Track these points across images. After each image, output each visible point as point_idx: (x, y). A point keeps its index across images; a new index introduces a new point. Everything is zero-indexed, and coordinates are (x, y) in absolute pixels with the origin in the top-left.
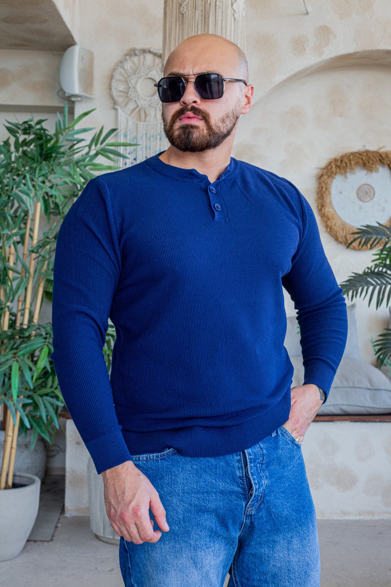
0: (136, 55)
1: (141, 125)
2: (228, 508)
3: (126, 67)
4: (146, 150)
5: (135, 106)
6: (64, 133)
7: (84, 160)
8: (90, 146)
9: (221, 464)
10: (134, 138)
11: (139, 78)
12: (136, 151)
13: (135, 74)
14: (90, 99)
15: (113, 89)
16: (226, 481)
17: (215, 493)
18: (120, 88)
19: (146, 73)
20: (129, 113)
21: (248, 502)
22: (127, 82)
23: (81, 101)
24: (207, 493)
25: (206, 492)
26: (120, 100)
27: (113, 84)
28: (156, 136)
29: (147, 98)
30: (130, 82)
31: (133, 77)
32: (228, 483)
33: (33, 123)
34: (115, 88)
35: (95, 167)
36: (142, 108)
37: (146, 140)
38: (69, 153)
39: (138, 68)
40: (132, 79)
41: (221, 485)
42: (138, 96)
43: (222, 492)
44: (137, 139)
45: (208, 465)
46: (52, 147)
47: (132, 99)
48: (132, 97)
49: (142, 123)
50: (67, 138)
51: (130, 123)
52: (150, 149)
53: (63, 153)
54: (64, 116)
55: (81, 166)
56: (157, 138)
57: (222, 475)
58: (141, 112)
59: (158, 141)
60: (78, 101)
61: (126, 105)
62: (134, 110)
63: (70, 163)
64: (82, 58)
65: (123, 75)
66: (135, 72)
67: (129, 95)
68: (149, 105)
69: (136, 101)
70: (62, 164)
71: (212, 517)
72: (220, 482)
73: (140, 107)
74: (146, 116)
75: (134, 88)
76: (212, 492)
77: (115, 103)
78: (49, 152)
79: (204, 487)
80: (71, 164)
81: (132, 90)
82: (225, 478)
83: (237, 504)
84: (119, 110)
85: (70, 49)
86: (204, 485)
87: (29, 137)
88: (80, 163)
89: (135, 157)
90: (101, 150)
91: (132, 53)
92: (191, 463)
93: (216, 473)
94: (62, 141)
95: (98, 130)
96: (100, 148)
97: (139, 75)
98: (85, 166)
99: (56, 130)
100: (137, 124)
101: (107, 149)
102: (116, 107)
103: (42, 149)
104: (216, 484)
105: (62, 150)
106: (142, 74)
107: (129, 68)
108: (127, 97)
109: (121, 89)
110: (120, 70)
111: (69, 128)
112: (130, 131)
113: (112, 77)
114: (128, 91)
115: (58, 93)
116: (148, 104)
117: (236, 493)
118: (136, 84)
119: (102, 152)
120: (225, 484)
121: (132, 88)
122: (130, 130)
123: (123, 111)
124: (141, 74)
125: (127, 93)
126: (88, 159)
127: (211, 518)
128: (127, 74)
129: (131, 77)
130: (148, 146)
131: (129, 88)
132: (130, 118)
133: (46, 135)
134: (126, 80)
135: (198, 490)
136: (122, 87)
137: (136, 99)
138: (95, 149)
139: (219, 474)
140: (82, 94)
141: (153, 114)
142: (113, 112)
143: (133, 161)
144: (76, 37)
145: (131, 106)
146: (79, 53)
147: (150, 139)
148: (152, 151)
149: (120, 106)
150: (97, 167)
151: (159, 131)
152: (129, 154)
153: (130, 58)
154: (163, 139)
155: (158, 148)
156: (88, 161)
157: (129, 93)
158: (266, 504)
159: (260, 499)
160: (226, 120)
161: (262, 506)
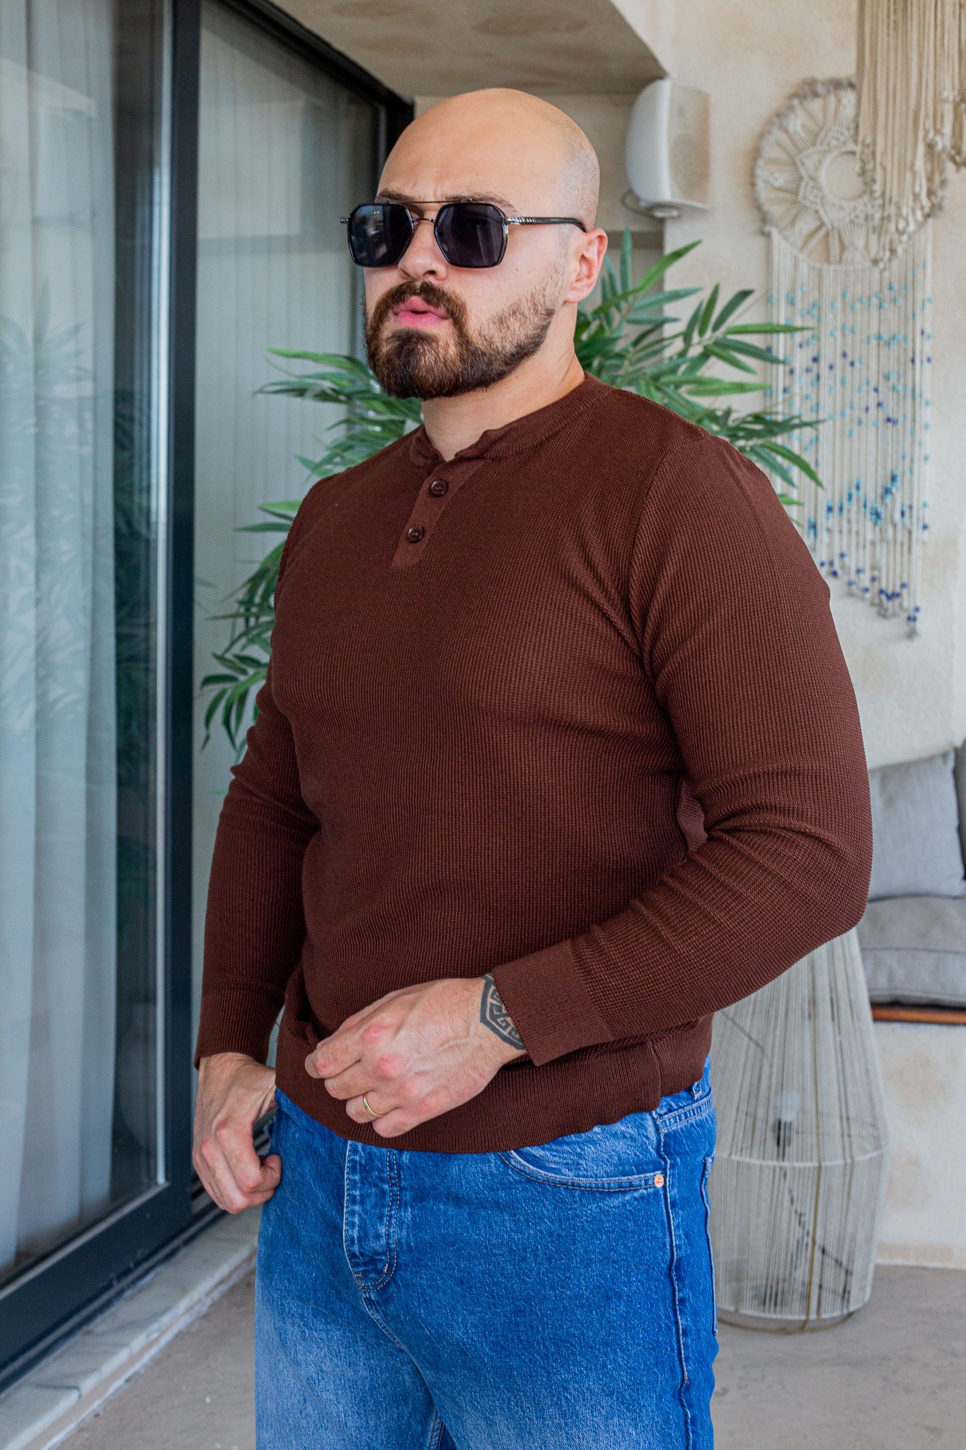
0: (816, 95)
1: (830, 271)
3: (791, 128)
4: (844, 335)
5: (815, 224)
6: (623, 305)
7: (674, 370)
8: (687, 337)
10: (814, 306)
11: (825, 152)
12: (819, 340)
13: (814, 144)
14: (703, 212)
15: (760, 185)
18: (776, 179)
19: (842, 139)
20: (800, 243)
22: (794, 164)
23: (679, 217)
26: (776, 210)
27: (759, 172)
28: (869, 299)
29: (845, 204)
30: (803, 165)
31: (808, 152)
34: (766, 182)
35: (702, 388)
36: (833, 229)
37: (844, 310)
38: (634, 354)
39: (821, 129)
40: (806, 157)
42: (823, 198)
44: (820, 308)
47: (808, 208)
48: (808, 204)
49: (832, 267)
50: (632, 316)
51: (804, 268)
52: (853, 332)
53: (620, 356)
54: (623, 262)
55: (668, 384)
56: (872, 303)
58: (831, 239)
59: (874, 312)
60: (673, 218)
61: (793, 223)
62: (812, 234)
63: (637, 379)
64: (679, 111)
65: (783, 148)
66: (816, 139)
67: (800, 198)
68: (852, 222)
69: (817, 212)
73: (828, 226)
74: (843, 248)
75: (813, 179)
77: (764, 218)
80: (642, 383)
81: (807, 185)
84: (776, 236)
85: (650, 89)
88: (664, 379)
89: (815, 354)
90: (716, 343)
91: (807, 90)
94: (620, 324)
95: (705, 295)
96: (714, 339)
97: (825, 147)
98: (677, 386)
99: (604, 297)
100: (820, 271)
101: (732, 341)
102: (767, 228)
105: (618, 347)
106: (834, 142)
107: (799, 129)
108: (795, 202)
109: (777, 184)
110: (778, 134)
111: (636, 291)
112: (802, 290)
113: (756, 154)
114: (798, 188)
115: (623, 201)
116: (847, 220)
118: (817, 168)
119: (717, 350)
121: (806, 179)
122: (802, 285)
123: (786, 238)
124: (829, 144)
125: (796, 193)
126: (683, 368)
128: (795, 145)
129: (806, 153)
130: (848, 326)
131: (801, 178)
132: (802, 257)
134: (794, 160)
136: (781, 179)
137: (819, 207)
138: (699, 343)
140: (679, 200)
141: (860, 243)
142: (759, 242)
143: (811, 364)
144: (666, 59)
145: (806, 224)
146: (672, 99)
147: (853, 308)
148: (858, 337)
149: (777, 226)
150: (708, 387)
151: (876, 287)
152: (801, 346)
153: (801, 103)
154: (886, 305)
155: (874, 330)
156: (684, 373)
157: (801, 193)
158: (402, 1289)
159: (386, 1268)
160: (511, 319)
161: (392, 1289)
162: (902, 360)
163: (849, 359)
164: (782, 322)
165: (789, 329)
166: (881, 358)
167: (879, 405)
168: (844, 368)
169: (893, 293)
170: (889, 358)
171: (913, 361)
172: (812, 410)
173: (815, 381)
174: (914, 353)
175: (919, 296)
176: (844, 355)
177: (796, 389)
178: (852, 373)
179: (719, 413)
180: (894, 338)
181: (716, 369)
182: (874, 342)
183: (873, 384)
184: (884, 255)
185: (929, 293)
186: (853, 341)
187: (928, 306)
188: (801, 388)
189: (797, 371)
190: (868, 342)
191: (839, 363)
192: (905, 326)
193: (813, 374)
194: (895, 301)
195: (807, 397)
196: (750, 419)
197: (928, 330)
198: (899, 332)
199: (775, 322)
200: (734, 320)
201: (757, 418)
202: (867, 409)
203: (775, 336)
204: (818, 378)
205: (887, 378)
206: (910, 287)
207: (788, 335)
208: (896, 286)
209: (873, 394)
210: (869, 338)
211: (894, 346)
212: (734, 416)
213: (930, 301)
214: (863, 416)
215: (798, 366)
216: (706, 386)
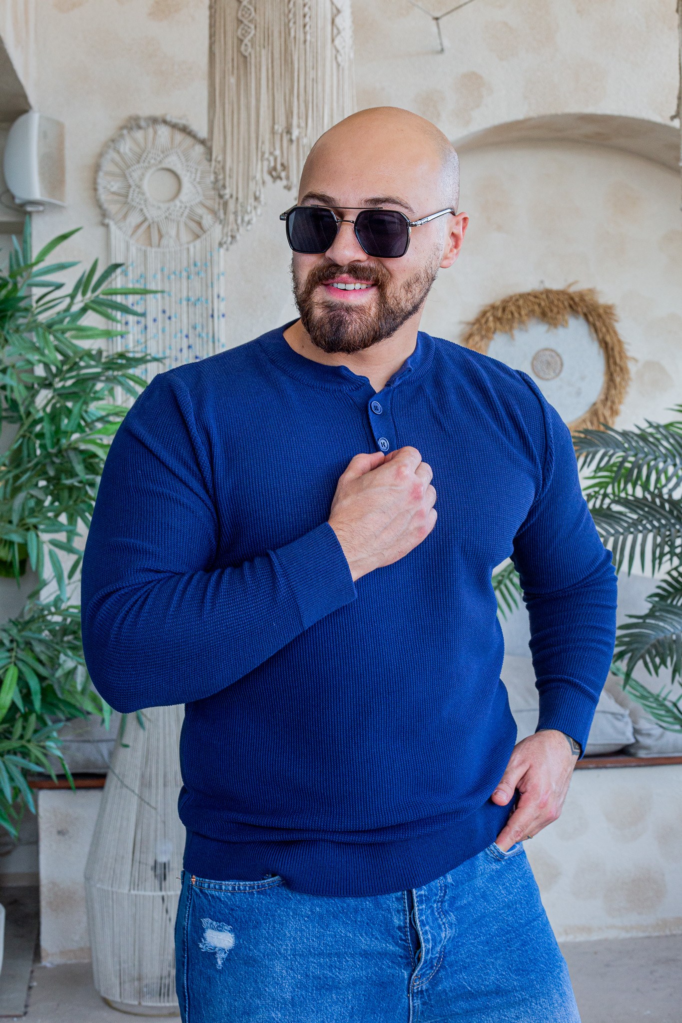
0: (139, 127)
1: (152, 252)
2: (375, 982)
3: (122, 150)
5: (140, 219)
7: (61, 321)
8: (72, 296)
9: (366, 904)
10: (141, 276)
11: (147, 168)
12: (145, 301)
13: (138, 162)
14: (60, 207)
15: (101, 190)
16: (373, 935)
17: (352, 956)
18: (112, 186)
19: (159, 159)
20: (130, 232)
21: (414, 971)
22: (124, 176)
23: (42, 212)
24: (338, 955)
25: (336, 953)
26: (112, 208)
27: (100, 181)
28: (181, 272)
29: (162, 205)
30: (131, 176)
31: (136, 168)
32: (377, 938)
34: (104, 188)
35: (81, 334)
36: (153, 222)
37: (163, 280)
39: (144, 151)
40: (133, 171)
41: (364, 942)
42: (145, 201)
43: (365, 954)
44: (145, 279)
45: (341, 907)
47: (135, 207)
48: (134, 204)
49: (154, 250)
51: (133, 250)
52: (170, 295)
53: (25, 310)
54: (25, 242)
55: (57, 331)
56: (183, 275)
57: (367, 924)
58: (152, 230)
59: (184, 281)
60: (38, 212)
61: (125, 217)
62: (139, 226)
64: (44, 135)
65: (116, 164)
66: (140, 158)
67: (129, 200)
68: (166, 218)
69: (141, 210)
70: (22, 328)
71: (346, 999)
72: (362, 936)
73: (150, 220)
74: (161, 236)
75: (139, 187)
76: (347, 954)
77: (104, 214)
79: (332, 945)
80: (40, 329)
81: (134, 191)
82: (372, 929)
83: (393, 975)
84: (113, 227)
85: (22, 119)
86: (331, 942)
88: (55, 327)
90: (93, 301)
91: (133, 124)
92: (312, 903)
93: (355, 921)
94: (24, 288)
96: (92, 298)
97: (146, 164)
98: (64, 332)
100: (145, 252)
101: (104, 299)
102: (107, 221)
104: (354, 940)
105: (24, 304)
106: (152, 161)
107: (127, 151)
108: (126, 203)
109: (113, 189)
110: (112, 154)
112: (132, 265)
113: (97, 168)
114: (128, 193)
116: (163, 216)
117: (392, 956)
118: (141, 180)
119: (93, 305)
120: (371, 940)
121: (134, 187)
122: (133, 262)
123: (120, 228)
124: (149, 162)
125: (127, 196)
126: (67, 319)
127: (344, 1000)
128: (126, 163)
129: (133, 168)
131: (130, 186)
132: (132, 242)
134: (124, 173)
135: (321, 950)
136: (116, 186)
137: (143, 207)
138: (81, 301)
139: (360, 922)
140: (46, 199)
141: (173, 233)
142: (101, 230)
144: (32, 96)
145: (134, 219)
146: (40, 125)
147: (169, 278)
148: (173, 299)
149: (113, 220)
150: (89, 333)
151: (185, 264)
152: (133, 304)
153: (129, 133)
154: (192, 277)
155: (185, 294)
156: (68, 323)
157: (130, 197)
160: (414, 285)
161: (441, 973)
162: (205, 315)
163: (168, 314)
164: (119, 287)
166: (190, 315)
167: (189, 347)
168: (164, 321)
169: (197, 268)
170: (195, 314)
171: (212, 316)
173: (143, 329)
174: (213, 310)
175: (216, 271)
176: (164, 312)
177: (131, 336)
178: (170, 324)
179: (94, 352)
180: (199, 300)
181: (91, 320)
182: (184, 303)
183: (185, 333)
184: (227, 240)
185: (222, 269)
186: (170, 301)
187: (222, 278)
188: (134, 333)
189: (131, 322)
190: (181, 303)
191: (160, 316)
192: (207, 291)
193: (142, 325)
194: (198, 274)
196: (116, 356)
197: (222, 295)
198: (202, 296)
199: (114, 287)
201: (122, 356)
202: (181, 350)
204: (146, 328)
205: (195, 328)
206: (209, 264)
208: (199, 264)
209: (185, 340)
210: (181, 299)
211: (198, 305)
212: (105, 354)
213: (223, 274)
214: (179, 355)
216: (84, 333)
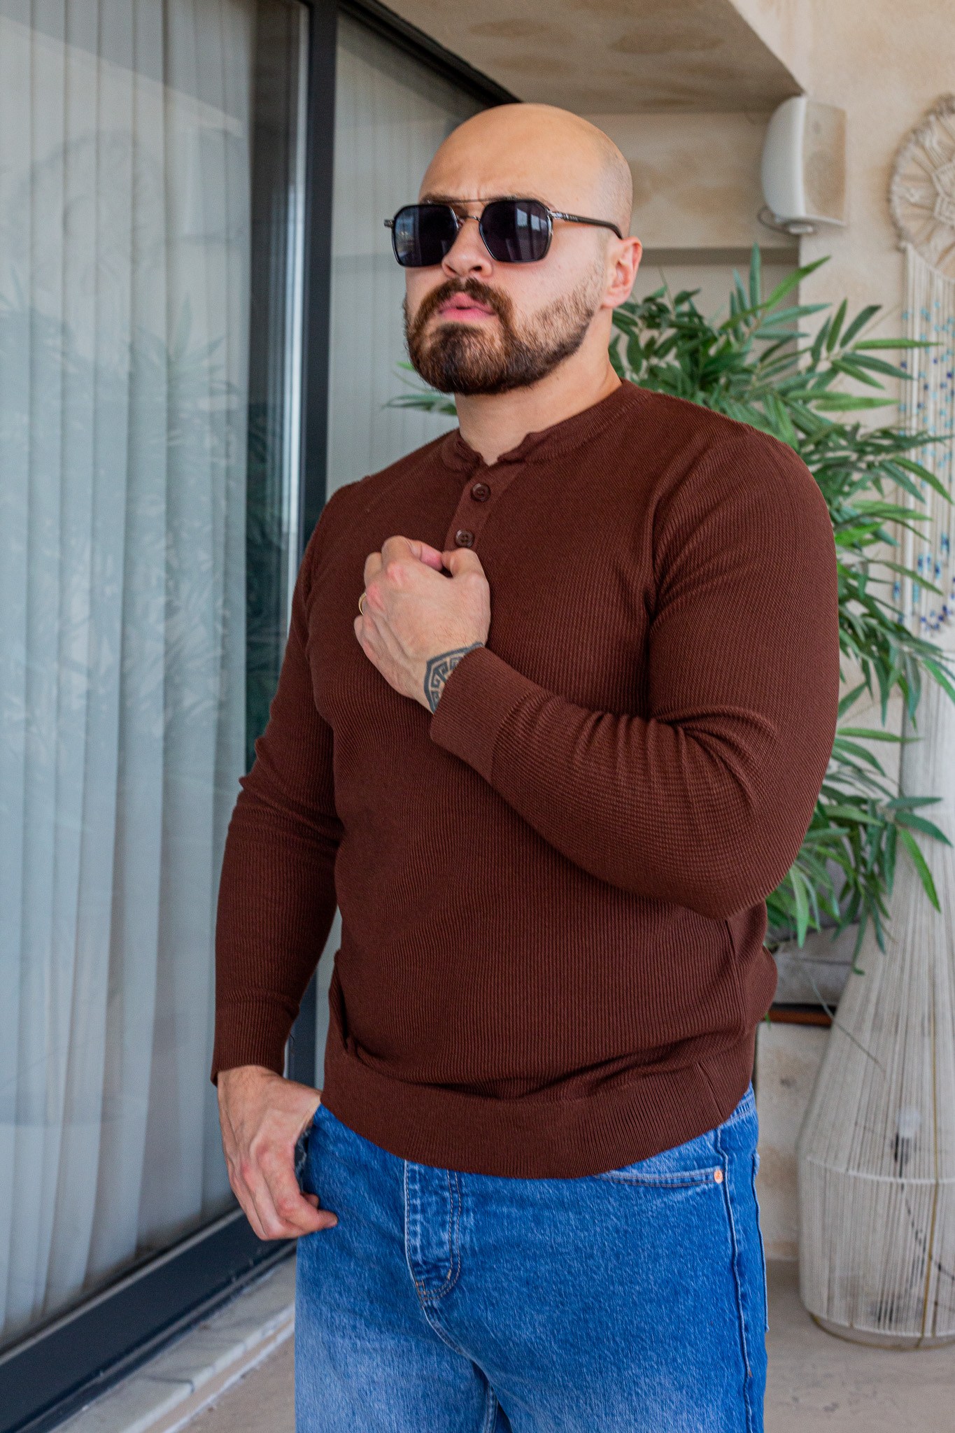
0: (952, 111)
3: (927, 144)
5: (950, 241)
6: (751, 319)
7: (802, 385)
8: (815, 352)
10: (949, 321)
13: (950, 160)
14: (838, 228)
15: (896, 200)
18: (912, 195)
20: (935, 258)
22: (930, 181)
23: (815, 233)
26: (912, 226)
27: (895, 188)
30: (939, 180)
31: (944, 167)
33: (667, 301)
34: (901, 198)
35: (830, 403)
38: (761, 370)
40: (943, 173)
46: (721, 354)
47: (943, 224)
48: (943, 219)
50: (761, 331)
51: (939, 284)
53: (748, 371)
54: (752, 278)
55: (796, 400)
60: (809, 234)
61: (928, 239)
62: (947, 250)
63: (765, 393)
64: (815, 127)
65: (920, 165)
66: (952, 155)
67: (936, 214)
69: (952, 228)
70: (747, 396)
75: (949, 195)
77: (899, 234)
78: (711, 368)
80: (770, 398)
81: (943, 200)
84: (911, 252)
85: (784, 107)
87: (661, 334)
88: (792, 394)
89: (950, 370)
90: (845, 359)
91: (943, 106)
94: (748, 339)
95: (833, 312)
96: (841, 355)
98: (806, 401)
99: (733, 311)
101: (860, 356)
102: (903, 244)
103: (695, 362)
105: (749, 360)
107: (935, 145)
108: (931, 218)
109: (912, 200)
110: (913, 150)
111: (767, 305)
112: (937, 306)
113: (891, 170)
114: (934, 203)
115: (759, 217)
119: (845, 365)
121: (941, 195)
122: (937, 301)
123: (921, 254)
125: (932, 209)
126: (811, 383)
128: (931, 161)
129: (942, 169)
131: (937, 194)
132: (937, 272)
133: (706, 330)
134: (930, 176)
136: (917, 195)
138: (827, 359)
140: (814, 216)
142: (895, 258)
143: (945, 379)
144: (802, 75)
145: (941, 240)
146: (807, 115)
149: (912, 242)
150: (836, 402)
152: (935, 361)
153: (937, 119)
156: (813, 388)
157: (937, 209)
158: (467, 1294)
159: (449, 1274)
160: (555, 317)
161: (457, 1294)
164: (917, 338)
165: (924, 345)
172: (946, 426)
173: (949, 396)
177: (931, 407)
179: (848, 428)
181: (845, 384)
188: (935, 404)
189: (932, 386)
193: (948, 390)
195: (941, 413)
196: (878, 434)
199: (910, 337)
200: (863, 336)
201: (886, 433)
203: (909, 351)
204: (952, 393)
207: (923, 350)
212: (862, 431)
215: (932, 383)
216: (833, 402)
